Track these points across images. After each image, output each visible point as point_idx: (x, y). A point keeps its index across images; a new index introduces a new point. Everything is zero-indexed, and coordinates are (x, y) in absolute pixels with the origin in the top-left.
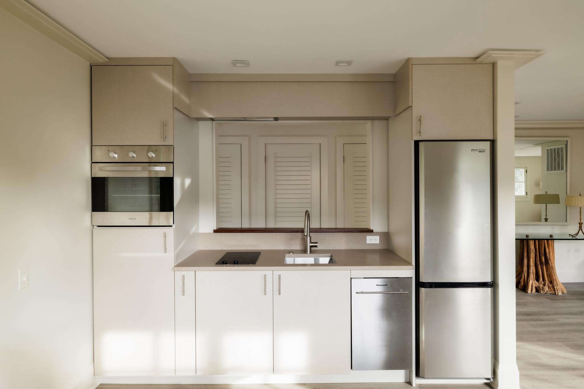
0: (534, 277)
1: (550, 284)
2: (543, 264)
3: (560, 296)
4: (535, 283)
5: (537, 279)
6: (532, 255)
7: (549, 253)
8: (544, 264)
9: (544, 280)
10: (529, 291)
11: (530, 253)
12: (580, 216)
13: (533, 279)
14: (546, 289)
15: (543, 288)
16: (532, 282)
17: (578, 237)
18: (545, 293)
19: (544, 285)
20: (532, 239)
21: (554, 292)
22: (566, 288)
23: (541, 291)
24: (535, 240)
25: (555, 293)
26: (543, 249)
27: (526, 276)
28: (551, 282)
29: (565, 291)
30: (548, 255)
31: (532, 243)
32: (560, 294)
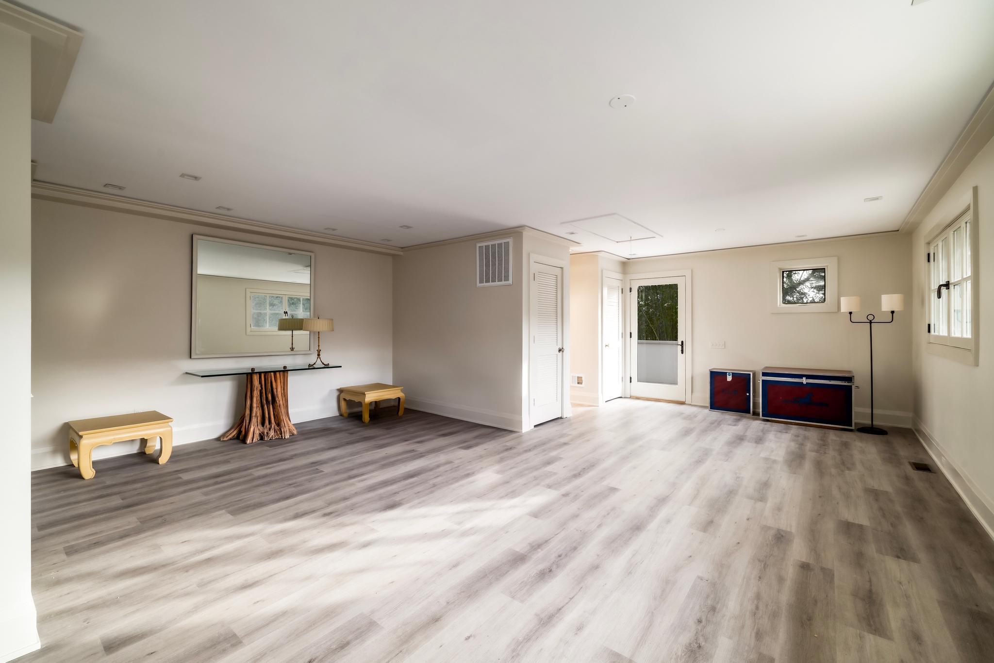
0: (257, 421)
1: (278, 426)
2: (269, 404)
3: (288, 439)
4: (259, 429)
5: (263, 424)
6: (256, 393)
7: (277, 389)
8: (271, 402)
9: (270, 422)
10: (249, 441)
11: (254, 391)
12: (319, 342)
13: (256, 424)
14: (272, 433)
15: (267, 433)
16: (255, 429)
17: (315, 366)
18: (270, 439)
19: (270, 429)
20: (256, 373)
21: (280, 436)
22: (296, 428)
23: (266, 437)
24: (260, 373)
25: (282, 436)
26: (269, 384)
27: (247, 422)
28: (278, 424)
29: (295, 432)
30: (275, 391)
31: (256, 378)
32: (287, 436)
